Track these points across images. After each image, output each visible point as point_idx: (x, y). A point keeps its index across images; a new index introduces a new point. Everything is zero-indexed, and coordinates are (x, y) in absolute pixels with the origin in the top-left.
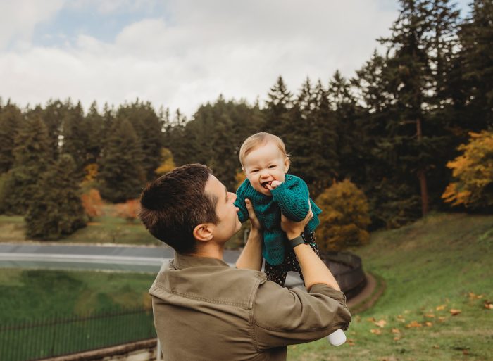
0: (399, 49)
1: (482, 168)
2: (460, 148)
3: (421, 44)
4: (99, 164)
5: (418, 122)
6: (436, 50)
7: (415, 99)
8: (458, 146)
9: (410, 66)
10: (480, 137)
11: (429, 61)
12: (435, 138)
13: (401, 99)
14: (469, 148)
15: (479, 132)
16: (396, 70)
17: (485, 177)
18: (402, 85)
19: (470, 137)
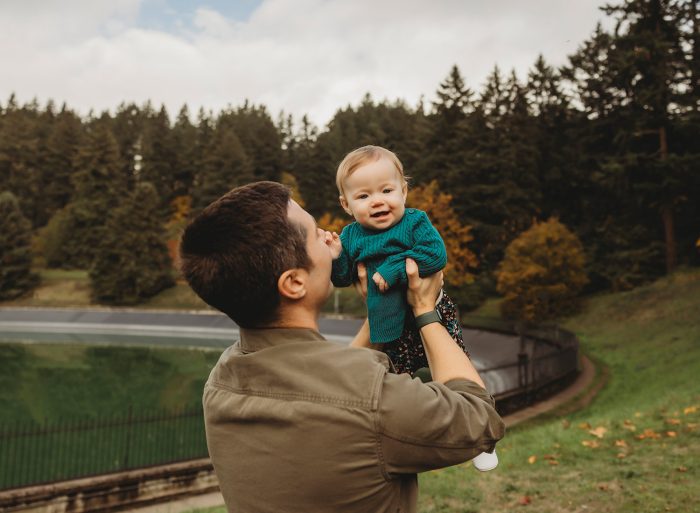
0: (635, 22)
3: (668, 14)
4: (192, 195)
5: (662, 132)
6: (691, 23)
7: (659, 97)
9: (651, 47)
11: (681, 39)
12: (687, 156)
13: (636, 98)
16: (629, 54)
18: (638, 77)
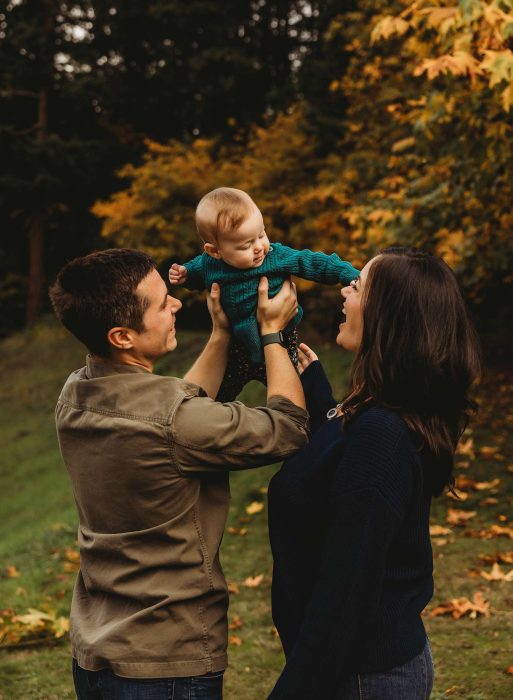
1: (161, 224)
2: (122, 174)
5: (42, 95)
7: (43, 40)
8: (121, 168)
10: (165, 154)
12: (74, 142)
13: (11, 32)
14: (141, 175)
15: (164, 143)
17: (164, 244)
19: (145, 149)
